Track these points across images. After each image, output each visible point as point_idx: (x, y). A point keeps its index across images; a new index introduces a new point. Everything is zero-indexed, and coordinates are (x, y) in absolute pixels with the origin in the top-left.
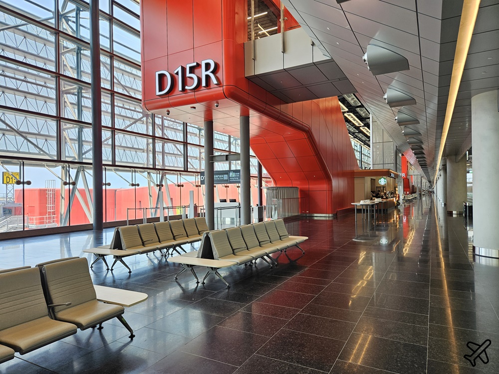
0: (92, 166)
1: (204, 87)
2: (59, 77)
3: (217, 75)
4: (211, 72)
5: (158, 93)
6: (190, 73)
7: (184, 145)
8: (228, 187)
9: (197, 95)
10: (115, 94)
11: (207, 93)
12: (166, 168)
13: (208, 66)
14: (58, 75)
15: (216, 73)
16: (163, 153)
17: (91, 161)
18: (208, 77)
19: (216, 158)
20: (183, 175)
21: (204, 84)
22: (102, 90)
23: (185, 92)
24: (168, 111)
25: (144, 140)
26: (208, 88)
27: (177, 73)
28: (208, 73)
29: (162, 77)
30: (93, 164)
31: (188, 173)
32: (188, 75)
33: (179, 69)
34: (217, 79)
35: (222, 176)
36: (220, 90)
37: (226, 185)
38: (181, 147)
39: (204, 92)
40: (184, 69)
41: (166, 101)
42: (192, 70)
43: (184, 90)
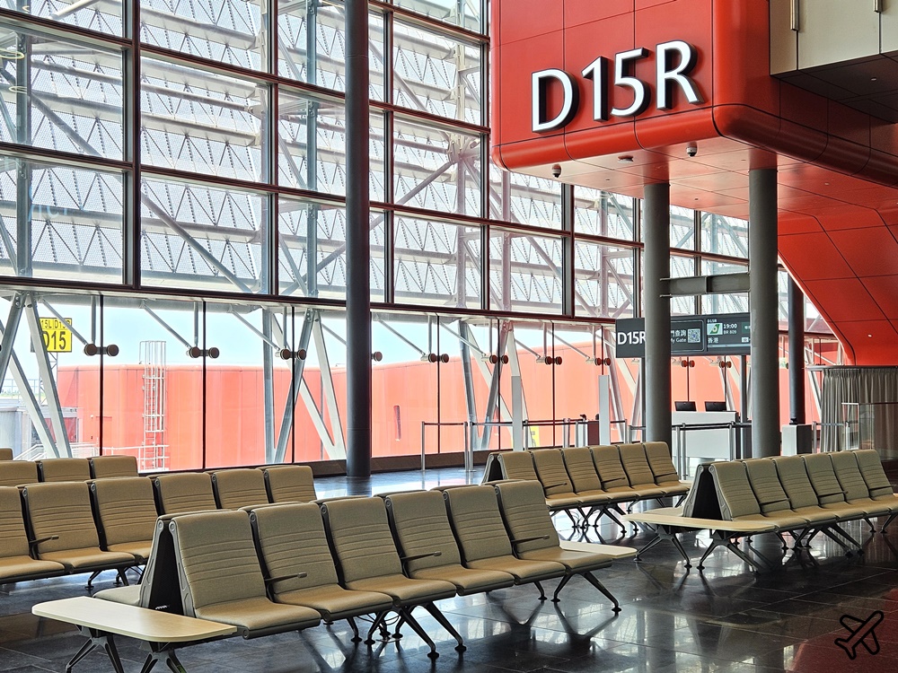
0: (344, 309)
1: (661, 109)
2: (277, 85)
3: (697, 77)
4: (681, 73)
5: (537, 126)
6: (624, 75)
7: (564, 241)
8: (692, 364)
9: (640, 128)
10: (395, 113)
11: (668, 123)
12: (515, 309)
13: (672, 58)
14: (273, 81)
15: (695, 73)
16: (507, 264)
17: (342, 296)
18: (671, 85)
19: (678, 284)
20: (559, 327)
21: (661, 101)
22: (371, 108)
23: (608, 123)
24: (558, 168)
25: (451, 229)
26: (673, 111)
27: (590, 76)
28: (673, 74)
29: (546, 84)
30: (348, 304)
31: (573, 323)
32: (619, 79)
33: (596, 66)
34: (697, 88)
35: (684, 332)
36: (705, 115)
37: (685, 358)
38: (553, 247)
39: (660, 121)
40: (607, 67)
41: (558, 145)
42: (629, 67)
43: (606, 114)
